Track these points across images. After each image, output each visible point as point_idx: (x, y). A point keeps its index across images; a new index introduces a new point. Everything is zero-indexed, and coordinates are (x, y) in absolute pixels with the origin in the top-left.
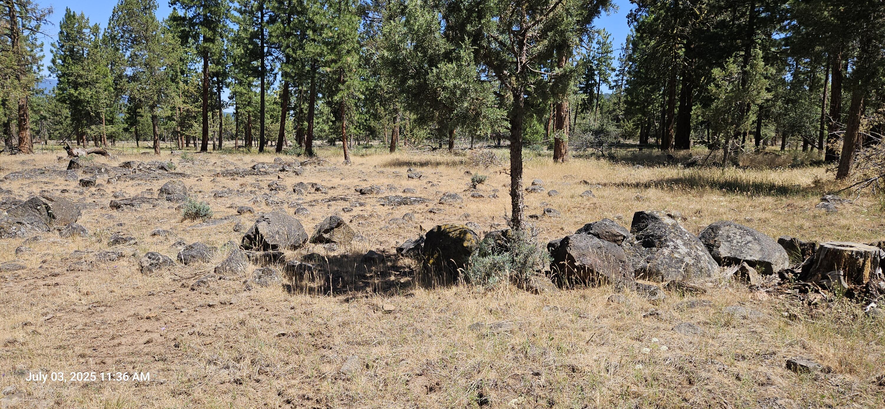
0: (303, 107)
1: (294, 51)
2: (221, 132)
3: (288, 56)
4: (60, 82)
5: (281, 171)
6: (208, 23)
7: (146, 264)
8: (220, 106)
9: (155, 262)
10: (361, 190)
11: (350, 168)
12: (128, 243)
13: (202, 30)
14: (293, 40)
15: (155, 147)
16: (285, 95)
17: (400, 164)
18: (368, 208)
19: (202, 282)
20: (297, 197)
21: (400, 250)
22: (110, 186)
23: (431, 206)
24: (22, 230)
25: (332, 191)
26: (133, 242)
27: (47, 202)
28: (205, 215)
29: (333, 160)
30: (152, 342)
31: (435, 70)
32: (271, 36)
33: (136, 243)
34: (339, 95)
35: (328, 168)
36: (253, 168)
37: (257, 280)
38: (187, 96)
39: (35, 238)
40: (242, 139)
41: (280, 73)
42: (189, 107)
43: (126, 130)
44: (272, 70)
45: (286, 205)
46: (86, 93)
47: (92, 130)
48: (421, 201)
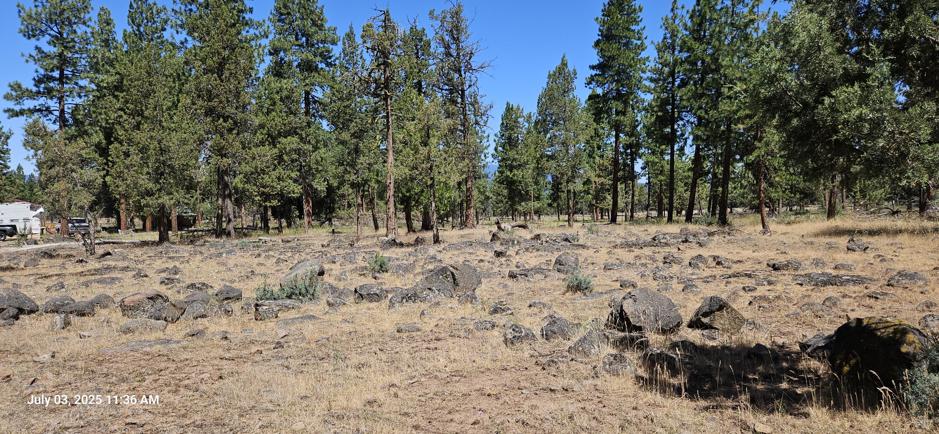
0: (717, 171)
1: (706, 112)
2: (633, 203)
3: (700, 119)
4: (500, 166)
5: (683, 242)
6: (619, 96)
7: (510, 336)
8: (633, 176)
9: (518, 334)
10: (774, 265)
11: (769, 238)
12: (505, 313)
13: (615, 105)
14: (705, 101)
15: (569, 221)
16: (698, 160)
17: (838, 232)
18: (779, 287)
19: (553, 361)
20: (691, 272)
21: (804, 346)
22: (518, 257)
23: (873, 288)
24: (431, 295)
25: (738, 265)
26: (510, 312)
27: (454, 271)
28: (586, 288)
29: (749, 229)
30: (479, 423)
31: (827, 100)
32: (681, 99)
33: (512, 314)
34: (755, 154)
35: (741, 238)
36: (654, 239)
37: (608, 366)
38: (601, 170)
39: (438, 304)
40: (655, 210)
41: (691, 137)
42: (602, 180)
43: (550, 205)
44: (682, 135)
45: (675, 281)
46: (518, 173)
47: (522, 207)
48: (858, 280)
